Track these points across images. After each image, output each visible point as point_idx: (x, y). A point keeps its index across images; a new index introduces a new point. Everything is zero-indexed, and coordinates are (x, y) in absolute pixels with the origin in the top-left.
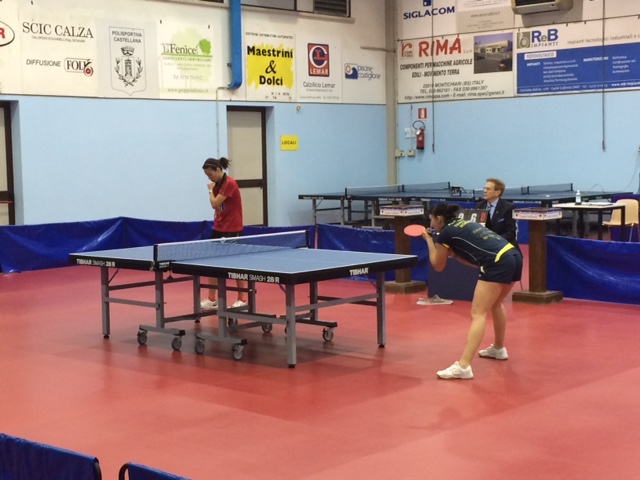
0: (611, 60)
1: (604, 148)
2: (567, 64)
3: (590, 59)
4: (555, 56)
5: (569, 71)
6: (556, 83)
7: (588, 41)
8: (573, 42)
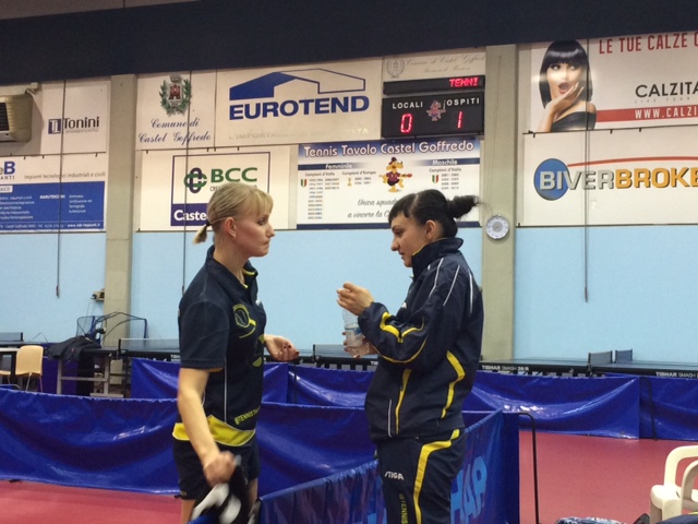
0: (67, 198)
1: (58, 294)
2: (22, 200)
3: (47, 197)
4: (11, 191)
5: (25, 208)
6: (11, 220)
7: (45, 176)
8: (31, 177)
